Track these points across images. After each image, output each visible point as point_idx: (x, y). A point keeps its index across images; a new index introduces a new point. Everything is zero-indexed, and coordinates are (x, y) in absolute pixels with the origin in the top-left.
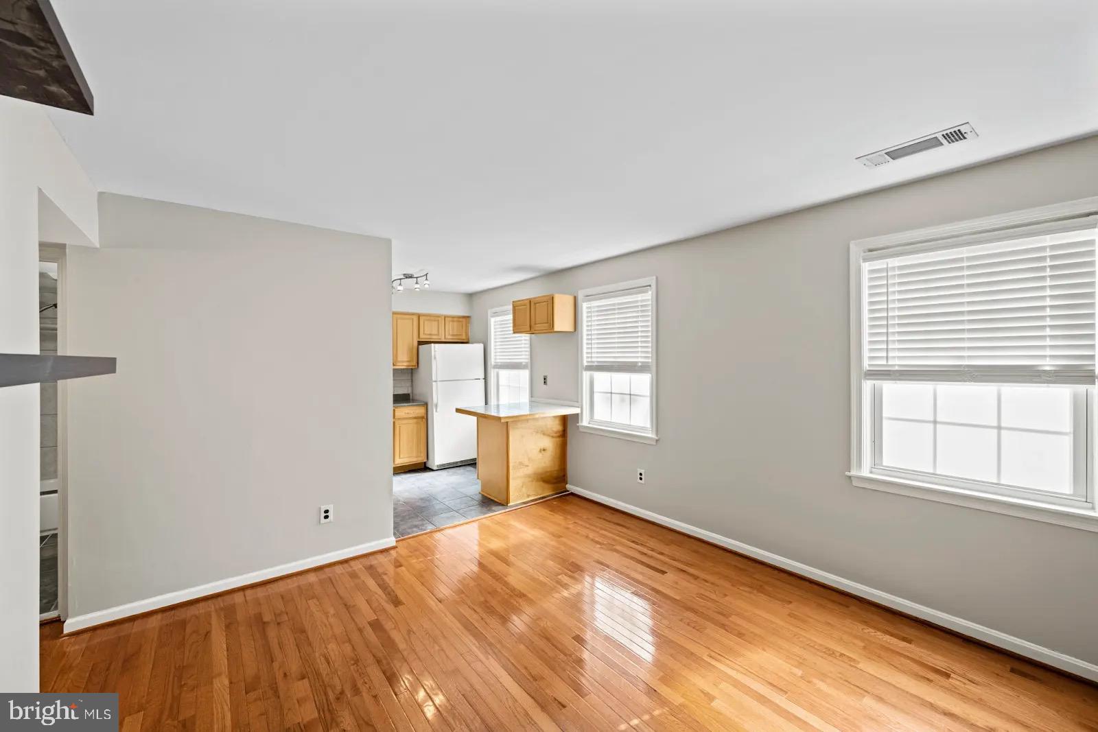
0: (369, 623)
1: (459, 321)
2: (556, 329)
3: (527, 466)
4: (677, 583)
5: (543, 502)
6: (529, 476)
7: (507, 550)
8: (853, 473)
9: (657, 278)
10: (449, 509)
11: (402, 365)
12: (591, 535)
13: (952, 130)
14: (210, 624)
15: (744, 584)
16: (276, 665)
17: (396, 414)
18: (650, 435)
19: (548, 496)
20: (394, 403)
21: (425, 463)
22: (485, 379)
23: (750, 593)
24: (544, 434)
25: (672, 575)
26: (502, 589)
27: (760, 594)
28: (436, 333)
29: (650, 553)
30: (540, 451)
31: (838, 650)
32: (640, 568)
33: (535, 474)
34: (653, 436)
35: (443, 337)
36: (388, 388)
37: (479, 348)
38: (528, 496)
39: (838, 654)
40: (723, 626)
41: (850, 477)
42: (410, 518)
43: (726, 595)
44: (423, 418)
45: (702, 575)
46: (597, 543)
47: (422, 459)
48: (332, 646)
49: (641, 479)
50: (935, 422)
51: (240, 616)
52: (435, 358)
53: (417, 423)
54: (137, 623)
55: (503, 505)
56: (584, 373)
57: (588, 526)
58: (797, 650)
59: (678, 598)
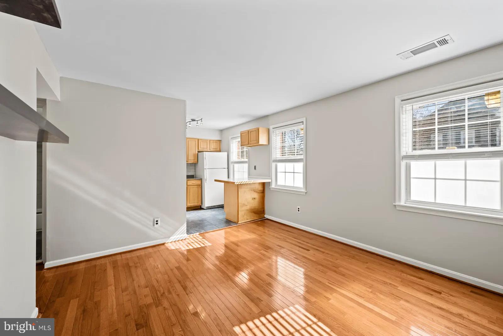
0: (176, 268)
1: (216, 142)
2: (260, 143)
3: (247, 205)
4: (314, 254)
5: (254, 222)
6: (247, 210)
7: (238, 241)
8: (397, 204)
9: (306, 118)
10: (211, 224)
11: (190, 162)
12: (276, 235)
13: (441, 39)
14: (107, 267)
15: (346, 255)
16: (135, 282)
17: (188, 183)
18: (303, 191)
19: (256, 220)
20: (187, 178)
21: (201, 206)
22: (228, 168)
23: (348, 259)
24: (254, 191)
25: (312, 251)
26: (235, 255)
27: (353, 259)
28: (206, 147)
29: (302, 242)
30: (253, 199)
31: (389, 282)
32: (298, 248)
33: (250, 209)
34: (304, 190)
35: (209, 149)
36: (184, 172)
37: (225, 154)
38: (247, 219)
39: (389, 284)
40: (335, 271)
41: (395, 205)
42: (194, 228)
43: (337, 260)
44: (200, 185)
45: (326, 251)
46: (278, 238)
47: (199, 204)
48: (159, 276)
49: (299, 211)
50: (435, 179)
51: (119, 264)
52: (205, 158)
53: (197, 188)
54: (75, 266)
55: (236, 223)
56: (273, 163)
57: (274, 231)
58: (369, 281)
59: (315, 260)
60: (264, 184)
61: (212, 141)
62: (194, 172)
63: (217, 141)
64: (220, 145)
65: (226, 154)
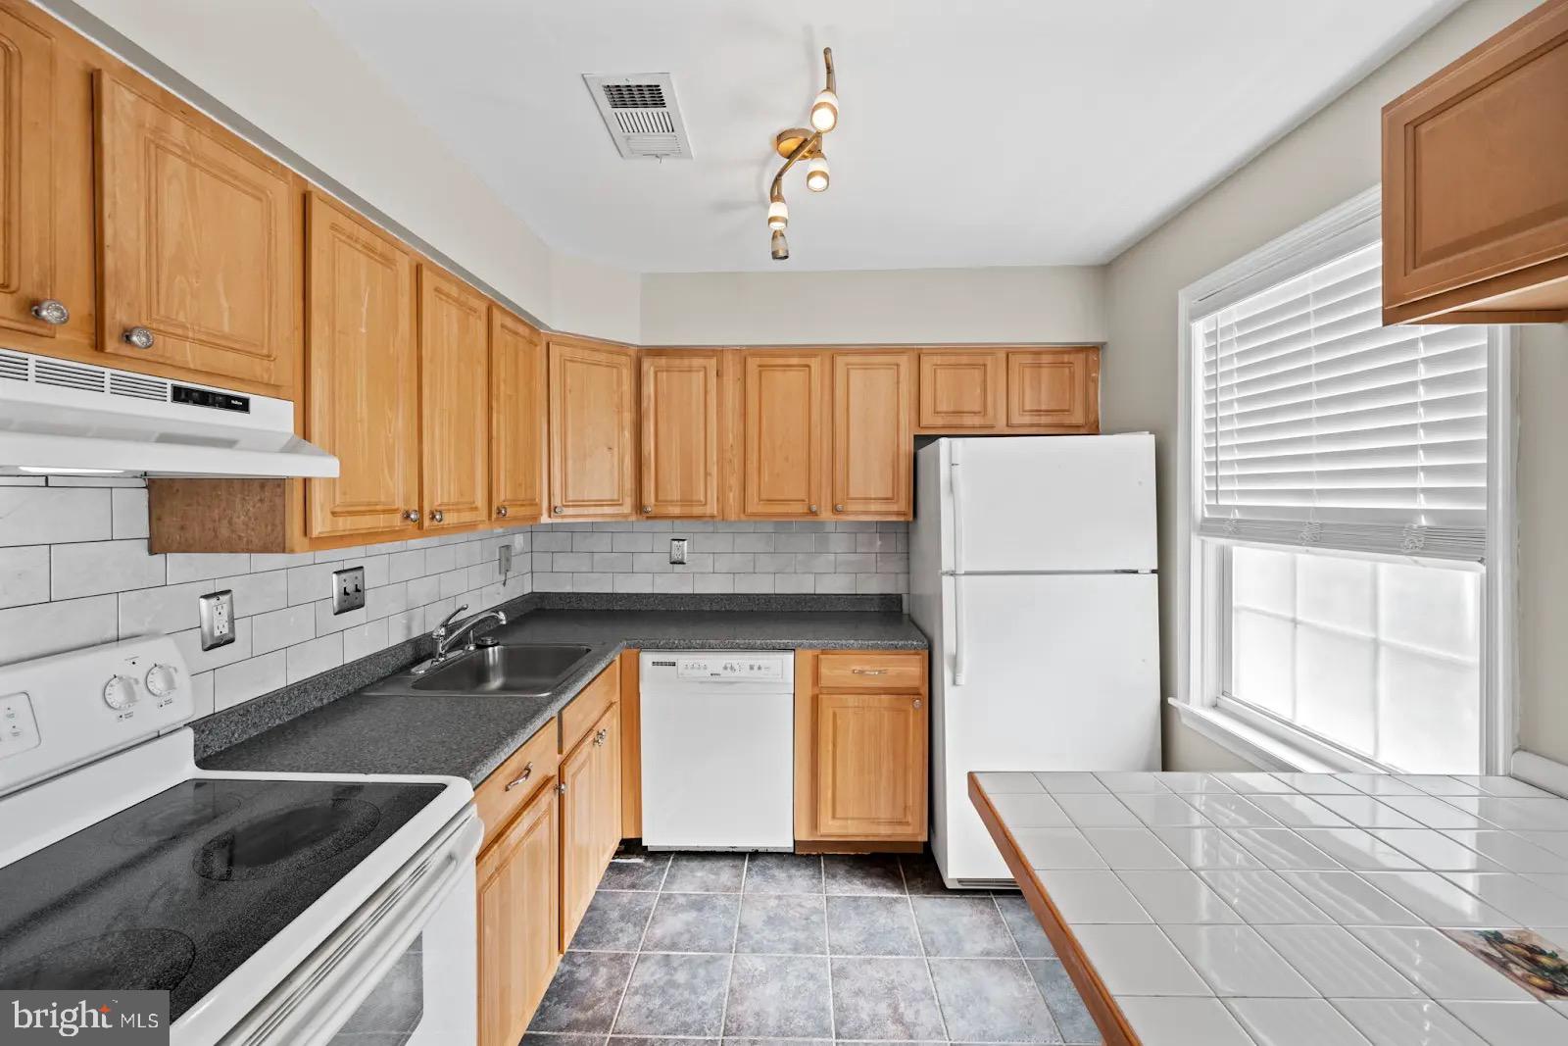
1: (1060, 364)
17: (824, 671)
22: (1162, 572)
35: (1003, 421)
37: (1137, 448)
44: (914, 693)
47: (913, 831)
52: (952, 489)
61: (1028, 359)
62: (902, 578)
63: (1066, 358)
64: (1090, 381)
65: (1144, 444)
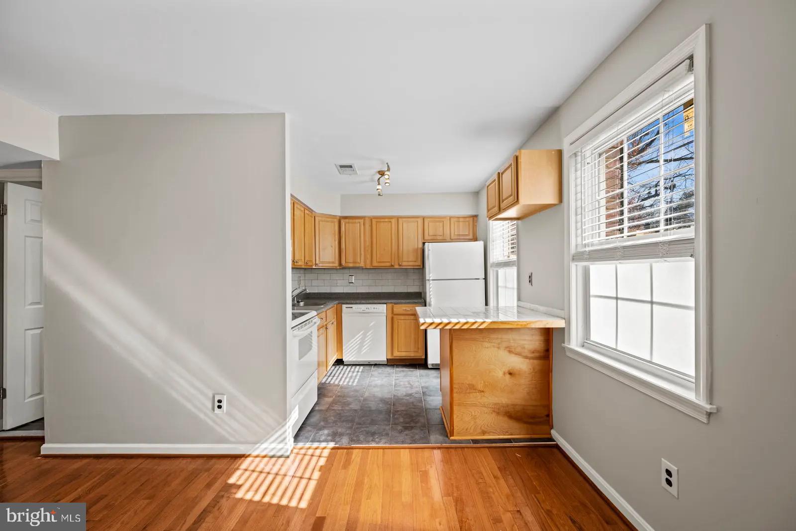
2: (523, 200)
11: (409, 266)
17: (395, 309)
21: (424, 359)
22: (486, 279)
24: (510, 352)
30: (511, 374)
35: (449, 237)
47: (421, 356)
52: (428, 257)
53: (414, 320)
60: (548, 333)
61: (455, 219)
62: (421, 287)
63: (467, 219)
64: (474, 226)
65: (481, 244)
